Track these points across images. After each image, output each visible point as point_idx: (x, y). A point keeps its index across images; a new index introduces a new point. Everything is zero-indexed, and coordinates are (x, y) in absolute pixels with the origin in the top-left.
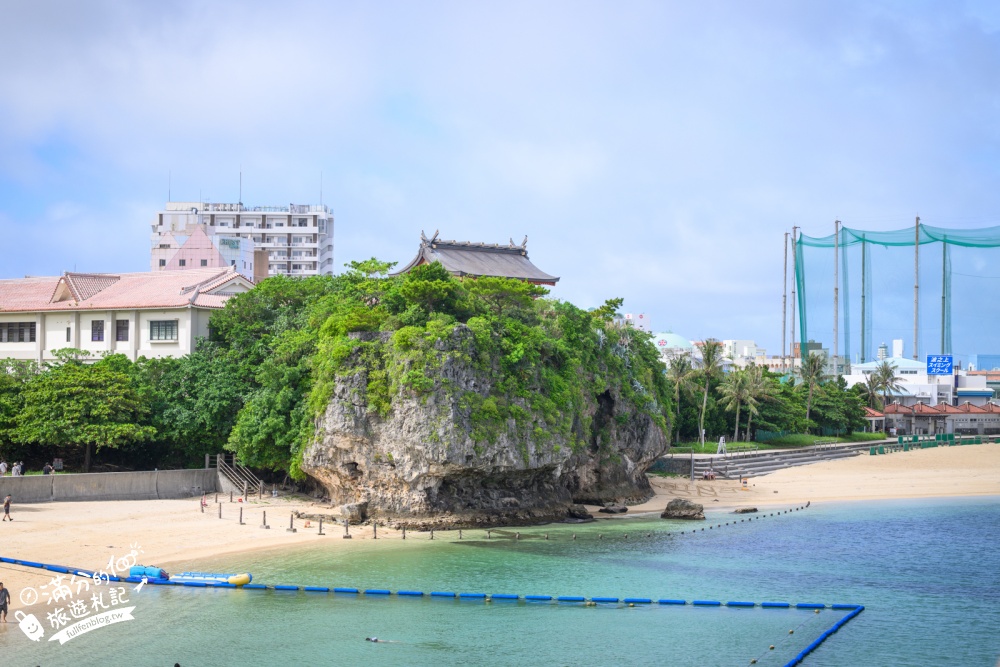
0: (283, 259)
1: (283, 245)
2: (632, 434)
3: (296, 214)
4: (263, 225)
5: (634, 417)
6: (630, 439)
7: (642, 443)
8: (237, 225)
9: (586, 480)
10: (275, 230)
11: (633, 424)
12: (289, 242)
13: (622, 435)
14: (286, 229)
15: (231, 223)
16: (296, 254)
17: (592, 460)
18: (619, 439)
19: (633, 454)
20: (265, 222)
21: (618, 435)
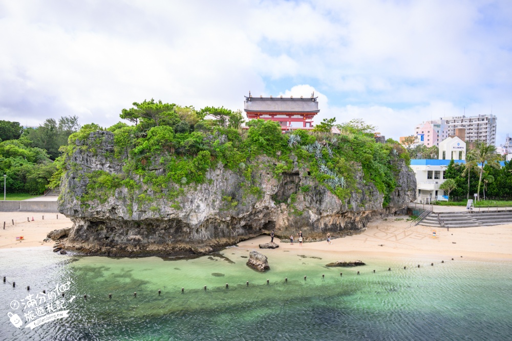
0: (476, 131)
1: (476, 127)
2: (312, 198)
3: (481, 117)
4: (470, 122)
5: (315, 188)
6: (311, 201)
7: (320, 204)
8: (462, 122)
9: (281, 224)
10: (474, 122)
11: (314, 192)
12: (478, 125)
13: (307, 198)
14: (477, 122)
15: (460, 122)
16: (480, 129)
17: (285, 212)
18: (305, 200)
19: (315, 210)
20: (470, 120)
21: (304, 198)
